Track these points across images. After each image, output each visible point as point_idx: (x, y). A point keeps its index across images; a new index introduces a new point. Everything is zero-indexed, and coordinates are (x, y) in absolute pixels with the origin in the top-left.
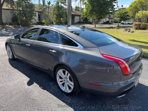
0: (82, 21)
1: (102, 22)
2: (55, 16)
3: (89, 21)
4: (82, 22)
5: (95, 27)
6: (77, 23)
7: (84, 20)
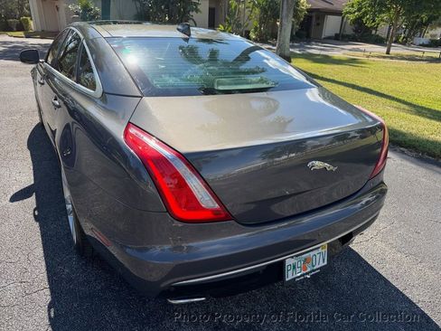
0: (349, 31)
1: (425, 40)
2: (257, 11)
3: (374, 32)
4: (348, 36)
5: (388, 53)
6: (329, 38)
7: (356, 31)
